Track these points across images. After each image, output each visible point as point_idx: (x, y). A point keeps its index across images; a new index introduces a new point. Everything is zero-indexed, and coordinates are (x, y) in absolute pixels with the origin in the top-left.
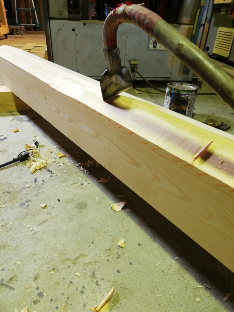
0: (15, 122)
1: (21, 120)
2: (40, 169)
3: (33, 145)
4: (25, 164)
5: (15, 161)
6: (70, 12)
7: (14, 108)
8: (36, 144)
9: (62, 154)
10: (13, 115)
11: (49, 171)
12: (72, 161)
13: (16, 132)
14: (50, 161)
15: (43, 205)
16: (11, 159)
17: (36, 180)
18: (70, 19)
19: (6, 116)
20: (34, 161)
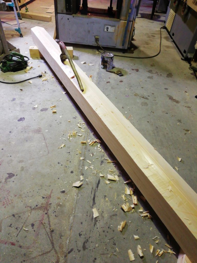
0: (39, 62)
1: (41, 62)
2: (45, 80)
3: (44, 72)
4: (40, 78)
5: (37, 77)
6: (67, 11)
7: (39, 56)
8: (45, 72)
9: (53, 77)
10: (38, 59)
11: (48, 81)
12: (55, 79)
13: (39, 67)
14: (49, 78)
15: (44, 89)
16: (36, 76)
17: (43, 83)
18: (67, 14)
19: (36, 59)
20: (43, 78)
